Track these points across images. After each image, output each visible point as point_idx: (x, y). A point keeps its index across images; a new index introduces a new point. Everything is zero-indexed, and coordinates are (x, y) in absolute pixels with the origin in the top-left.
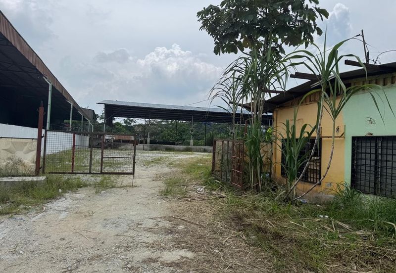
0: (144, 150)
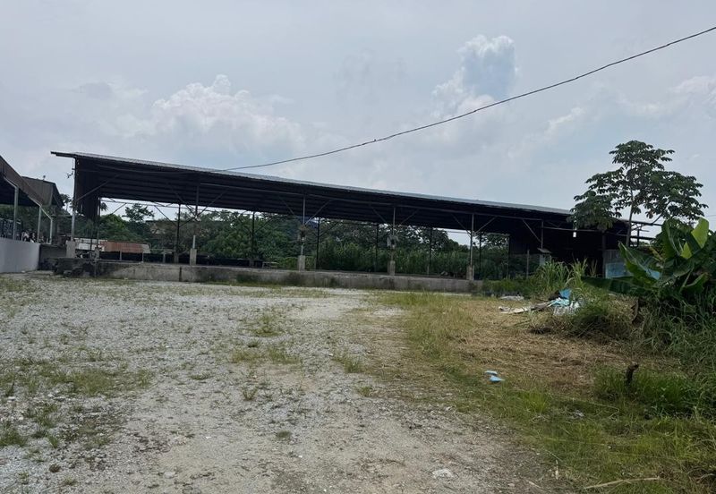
0: (180, 280)
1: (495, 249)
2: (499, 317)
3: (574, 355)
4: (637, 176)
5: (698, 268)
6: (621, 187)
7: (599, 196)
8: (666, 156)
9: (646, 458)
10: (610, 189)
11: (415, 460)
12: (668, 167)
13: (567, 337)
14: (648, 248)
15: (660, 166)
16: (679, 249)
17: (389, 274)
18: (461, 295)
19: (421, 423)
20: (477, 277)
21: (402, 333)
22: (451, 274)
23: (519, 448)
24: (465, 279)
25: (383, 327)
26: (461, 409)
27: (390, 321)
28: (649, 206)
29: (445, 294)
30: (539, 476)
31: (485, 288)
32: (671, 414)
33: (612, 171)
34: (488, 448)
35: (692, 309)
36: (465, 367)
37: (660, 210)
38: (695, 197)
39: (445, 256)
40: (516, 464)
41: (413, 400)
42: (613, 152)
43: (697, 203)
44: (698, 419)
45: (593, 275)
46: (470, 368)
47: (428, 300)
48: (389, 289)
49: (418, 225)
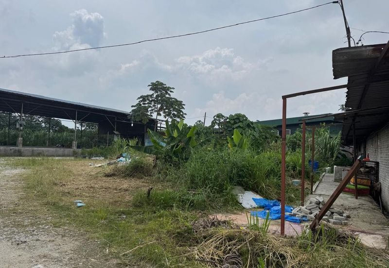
1: (90, 131)
2: (88, 170)
3: (125, 186)
4: (159, 98)
5: (180, 141)
6: (153, 103)
7: (143, 107)
8: (172, 90)
9: (151, 232)
10: (148, 103)
11: (18, 264)
12: (173, 95)
13: (123, 177)
14: (164, 132)
15: (169, 95)
16: (173, 133)
17: (17, 146)
18: (68, 158)
19: (27, 240)
20: (78, 147)
21: (23, 184)
22: (63, 146)
23: (88, 242)
24: (71, 148)
25: (7, 181)
26: (55, 226)
27: (13, 177)
28: (165, 112)
29: (57, 158)
30: (97, 254)
31: (82, 154)
32: (165, 209)
33: (149, 94)
34: (69, 245)
35: (177, 159)
36: (63, 200)
37: (168, 115)
38: (182, 110)
39: (59, 135)
40: (85, 251)
41: (23, 226)
42: (149, 85)
43: (183, 113)
44: (175, 210)
45: (140, 145)
46: (66, 200)
47: (44, 162)
48: (17, 156)
49: (42, 115)
